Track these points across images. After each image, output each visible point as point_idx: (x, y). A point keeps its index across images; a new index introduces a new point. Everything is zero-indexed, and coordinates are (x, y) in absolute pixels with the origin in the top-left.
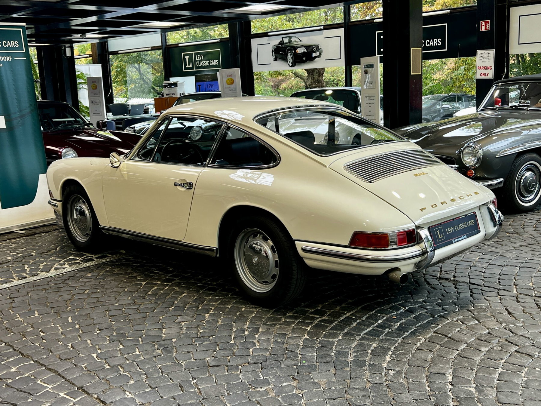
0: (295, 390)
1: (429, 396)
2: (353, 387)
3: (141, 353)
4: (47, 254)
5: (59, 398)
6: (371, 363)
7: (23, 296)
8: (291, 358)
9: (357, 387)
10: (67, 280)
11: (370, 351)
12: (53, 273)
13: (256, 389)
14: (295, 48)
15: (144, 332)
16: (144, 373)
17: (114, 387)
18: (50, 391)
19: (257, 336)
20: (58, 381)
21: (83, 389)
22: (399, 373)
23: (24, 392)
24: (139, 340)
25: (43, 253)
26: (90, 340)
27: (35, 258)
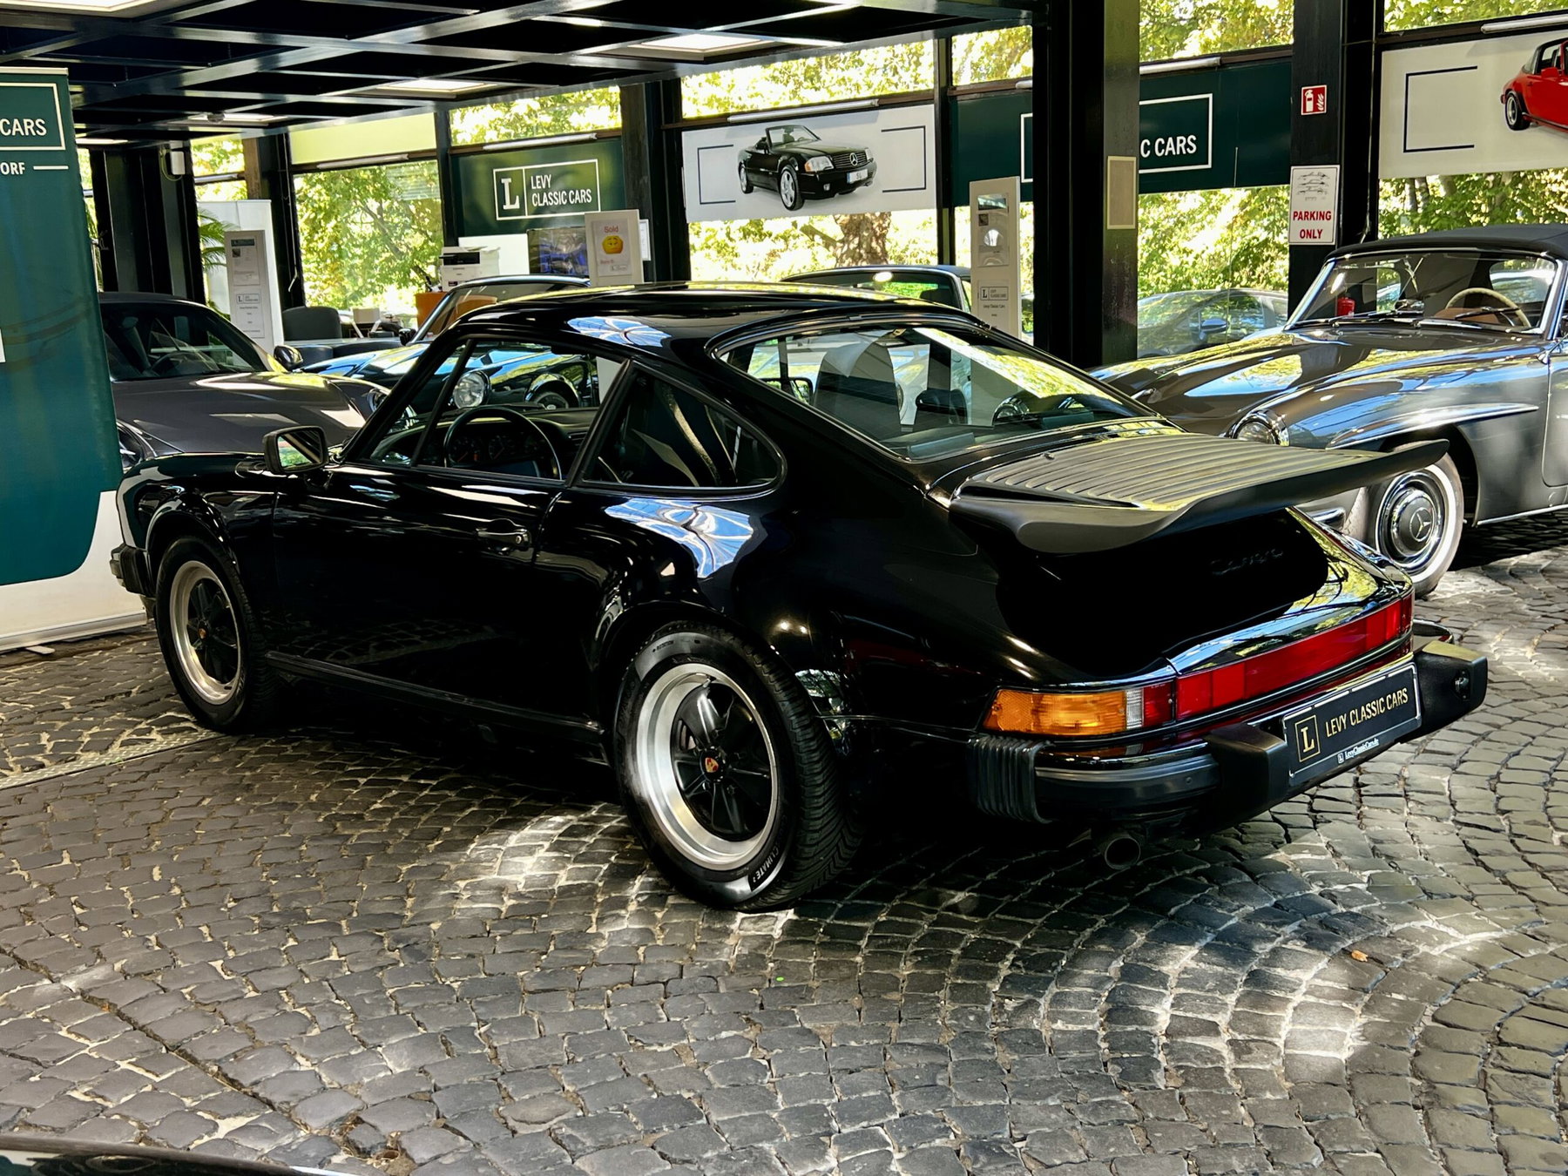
0: (750, 1050)
1: (1105, 1064)
2: (906, 1041)
3: (343, 958)
4: (102, 704)
5: (117, 1074)
6: (959, 981)
7: (31, 814)
8: (747, 969)
9: (917, 1041)
10: (154, 771)
11: (957, 952)
12: (117, 753)
13: (646, 1048)
14: (801, 160)
15: (355, 904)
16: (349, 1008)
17: (266, 1044)
18: (93, 1054)
19: (659, 915)
20: (115, 1030)
21: (180, 1051)
22: (1030, 1005)
23: (22, 1058)
24: (340, 925)
25: (92, 702)
26: (208, 927)
27: (67, 716)
